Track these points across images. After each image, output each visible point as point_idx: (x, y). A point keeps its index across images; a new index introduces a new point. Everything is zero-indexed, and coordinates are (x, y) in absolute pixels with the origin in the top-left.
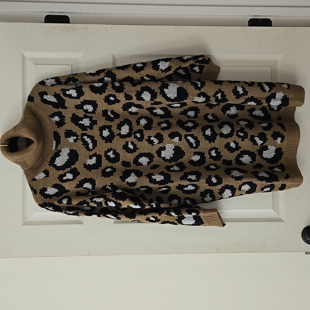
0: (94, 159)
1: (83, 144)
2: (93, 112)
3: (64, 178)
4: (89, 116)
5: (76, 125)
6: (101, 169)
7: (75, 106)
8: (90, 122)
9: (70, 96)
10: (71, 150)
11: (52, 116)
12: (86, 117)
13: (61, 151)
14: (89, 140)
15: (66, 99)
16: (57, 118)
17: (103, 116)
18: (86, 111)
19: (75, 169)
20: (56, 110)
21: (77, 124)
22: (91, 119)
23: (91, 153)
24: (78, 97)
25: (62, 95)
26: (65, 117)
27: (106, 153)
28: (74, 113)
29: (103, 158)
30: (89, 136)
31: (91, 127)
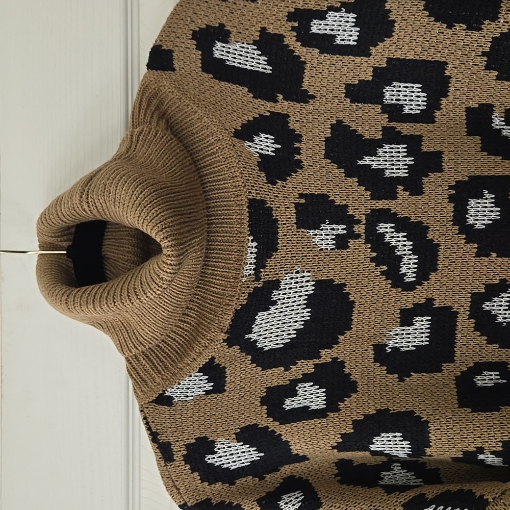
0: (422, 323)
1: (373, 259)
2: (426, 116)
3: (290, 404)
4: (405, 132)
5: (348, 174)
6: (450, 371)
7: (348, 87)
8: (409, 161)
9: (326, 44)
10: (319, 284)
11: (247, 132)
12: (390, 136)
13: (276, 285)
14: (401, 243)
15: (309, 55)
16: (265, 144)
17: (470, 133)
18: (395, 112)
19: (337, 365)
20: (265, 107)
21: (351, 170)
22: (413, 144)
23: (410, 299)
24: (361, 49)
25: (291, 40)
26: (299, 138)
27: (477, 300)
28: (340, 122)
29: (464, 325)
30: (402, 224)
31: (414, 184)
